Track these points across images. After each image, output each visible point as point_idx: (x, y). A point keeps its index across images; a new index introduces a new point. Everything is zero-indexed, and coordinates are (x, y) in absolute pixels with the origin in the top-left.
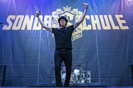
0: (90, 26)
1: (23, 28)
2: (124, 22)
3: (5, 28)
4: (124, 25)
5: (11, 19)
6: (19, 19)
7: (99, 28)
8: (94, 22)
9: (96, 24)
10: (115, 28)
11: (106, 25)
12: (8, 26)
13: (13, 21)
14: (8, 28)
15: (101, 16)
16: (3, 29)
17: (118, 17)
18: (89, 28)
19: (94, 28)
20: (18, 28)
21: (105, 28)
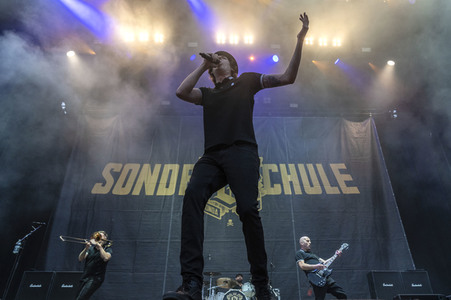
0: (278, 187)
1: (136, 192)
2: (348, 178)
3: (98, 189)
4: (348, 184)
5: (112, 171)
6: (130, 171)
7: (298, 191)
8: (286, 178)
9: (291, 183)
10: (331, 190)
11: (312, 185)
12: (103, 185)
13: (116, 176)
14: (104, 191)
15: (301, 167)
16: (94, 192)
17: (335, 167)
18: (276, 190)
19: (288, 191)
20: (126, 191)
21: (310, 191)
